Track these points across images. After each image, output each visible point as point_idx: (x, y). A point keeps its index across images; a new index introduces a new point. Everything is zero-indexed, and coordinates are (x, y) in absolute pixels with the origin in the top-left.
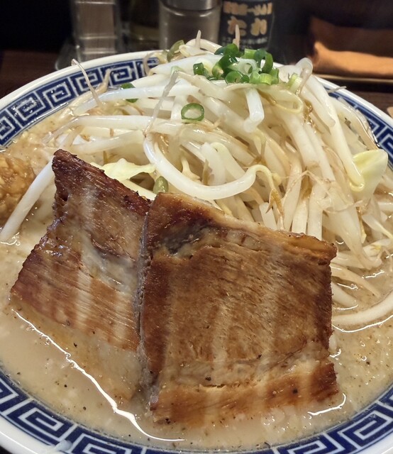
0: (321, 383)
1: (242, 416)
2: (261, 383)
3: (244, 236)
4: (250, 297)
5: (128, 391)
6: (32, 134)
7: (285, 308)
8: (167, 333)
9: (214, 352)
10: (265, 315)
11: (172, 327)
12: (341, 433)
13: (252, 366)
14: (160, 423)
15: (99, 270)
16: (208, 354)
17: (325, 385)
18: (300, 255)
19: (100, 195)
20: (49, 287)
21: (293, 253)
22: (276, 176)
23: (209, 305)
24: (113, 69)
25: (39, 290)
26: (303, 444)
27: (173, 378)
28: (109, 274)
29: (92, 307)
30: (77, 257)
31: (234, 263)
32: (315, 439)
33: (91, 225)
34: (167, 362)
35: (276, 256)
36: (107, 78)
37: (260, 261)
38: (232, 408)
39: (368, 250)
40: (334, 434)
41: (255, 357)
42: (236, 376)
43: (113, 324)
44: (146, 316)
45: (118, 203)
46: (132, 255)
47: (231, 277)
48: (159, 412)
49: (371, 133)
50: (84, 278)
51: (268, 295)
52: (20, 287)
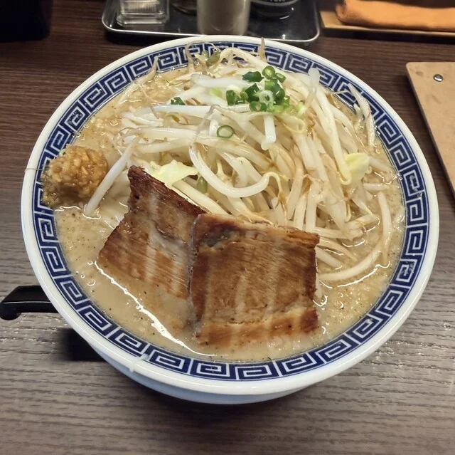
0: (307, 321)
1: (254, 341)
2: (268, 321)
3: (257, 233)
4: (260, 270)
5: (181, 324)
6: (98, 120)
7: (284, 276)
8: (207, 293)
9: (237, 303)
10: (270, 280)
11: (210, 289)
12: (317, 353)
13: (261, 311)
14: (202, 344)
15: (161, 246)
16: (232, 304)
17: (310, 323)
18: (294, 243)
19: (161, 199)
20: (126, 254)
21: (290, 242)
22: (284, 177)
23: (234, 276)
24: (160, 56)
25: (119, 255)
26: (292, 359)
27: (210, 319)
28: (167, 249)
29: (157, 270)
30: (146, 237)
31: (250, 251)
32: (300, 356)
33: (156, 217)
34: (207, 310)
35: (279, 244)
36: (156, 64)
37: (267, 248)
38: (248, 336)
39: (353, 224)
40: (312, 354)
41: (263, 306)
42: (251, 317)
43: (171, 281)
44: (194, 284)
45: (174, 205)
46: (184, 239)
47: (247, 258)
48: (202, 338)
49: (372, 117)
50: (151, 251)
51: (272, 268)
52: (106, 252)
